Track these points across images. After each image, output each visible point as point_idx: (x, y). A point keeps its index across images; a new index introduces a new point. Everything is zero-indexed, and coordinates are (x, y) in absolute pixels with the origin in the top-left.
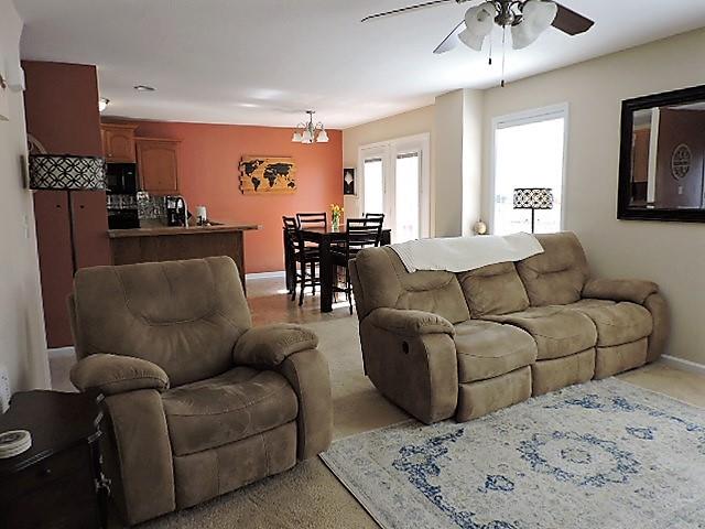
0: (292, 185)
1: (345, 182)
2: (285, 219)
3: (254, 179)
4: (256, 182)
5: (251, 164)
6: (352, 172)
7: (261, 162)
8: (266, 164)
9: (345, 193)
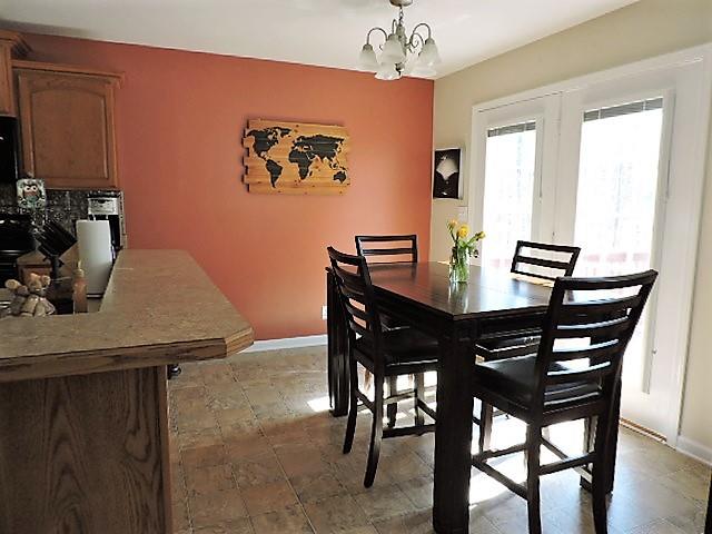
0: (341, 177)
1: (438, 176)
2: (336, 256)
3: (270, 162)
4: (274, 169)
5: (266, 133)
6: (455, 155)
7: (285, 132)
8: (294, 136)
9: (437, 194)
